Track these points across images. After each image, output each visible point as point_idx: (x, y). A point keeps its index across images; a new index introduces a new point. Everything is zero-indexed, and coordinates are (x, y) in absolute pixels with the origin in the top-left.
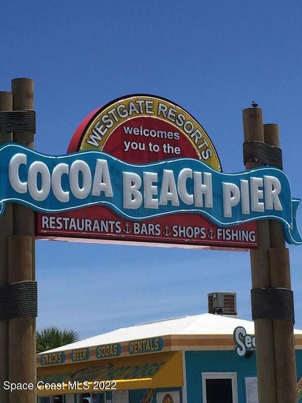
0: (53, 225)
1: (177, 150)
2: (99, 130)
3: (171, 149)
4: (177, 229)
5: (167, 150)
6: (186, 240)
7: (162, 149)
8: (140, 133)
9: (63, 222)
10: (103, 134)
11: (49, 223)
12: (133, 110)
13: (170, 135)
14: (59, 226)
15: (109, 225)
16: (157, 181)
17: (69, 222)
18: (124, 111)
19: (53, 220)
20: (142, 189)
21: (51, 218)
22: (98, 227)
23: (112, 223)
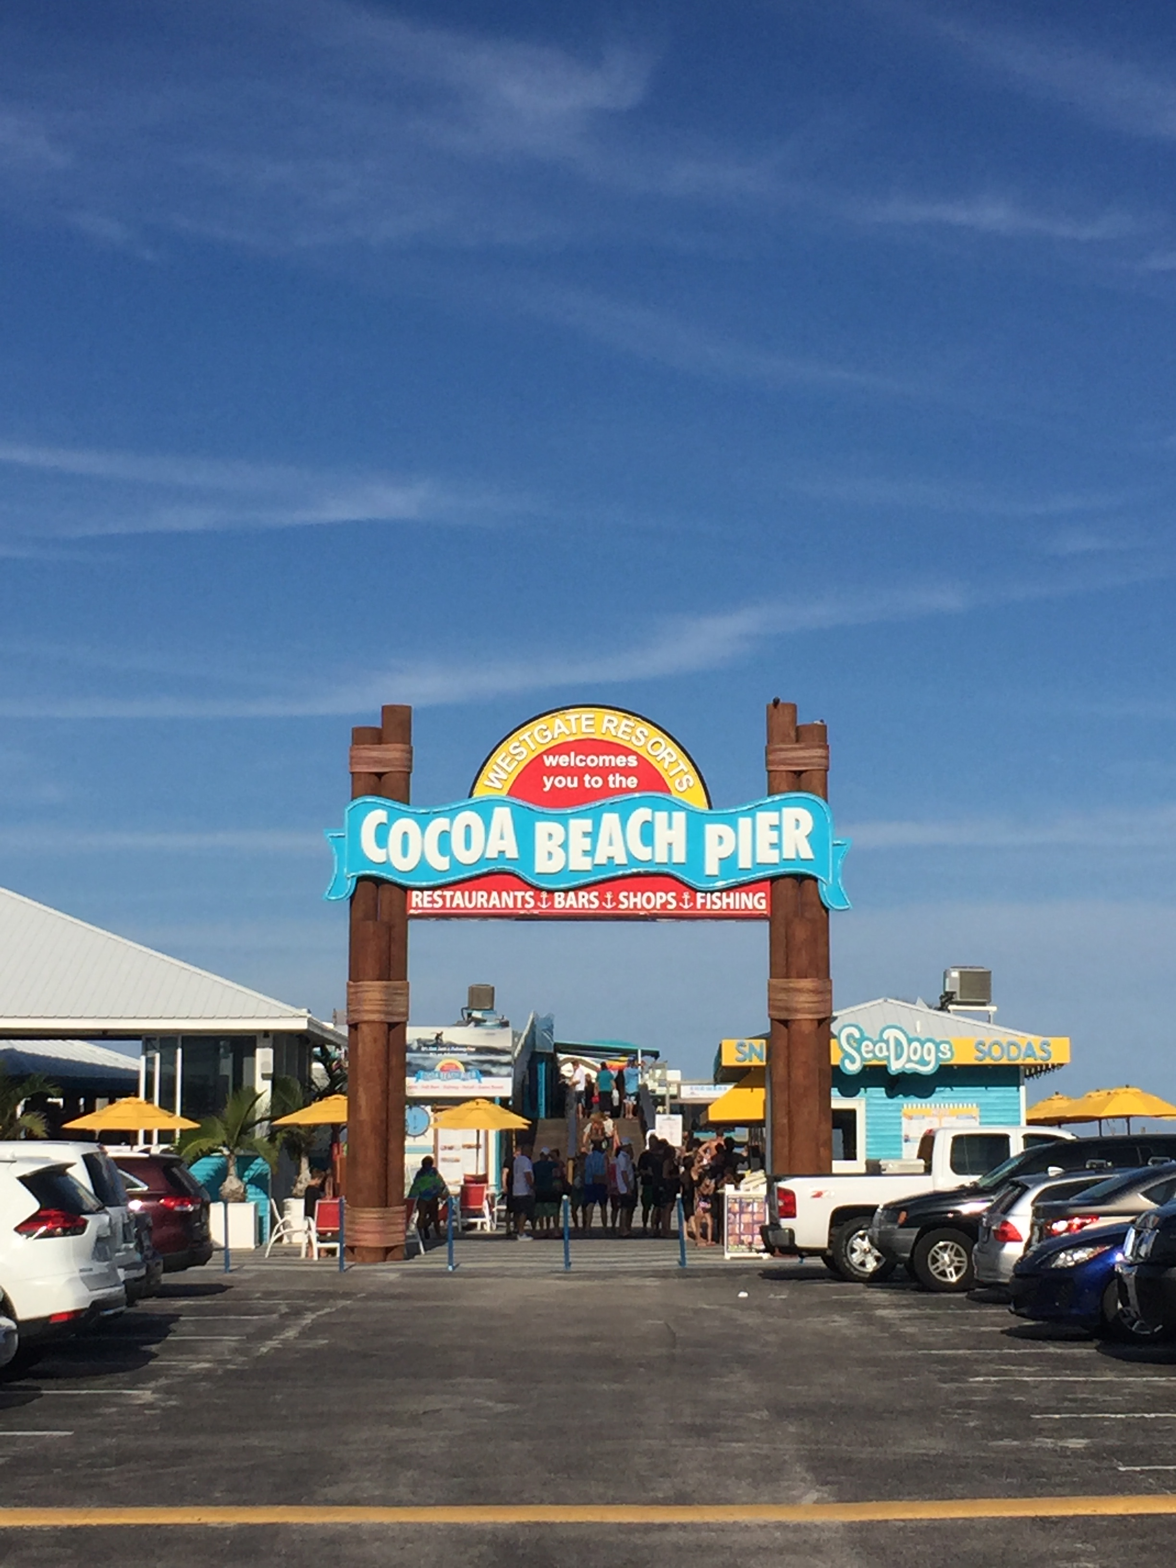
0: (429, 902)
1: (632, 782)
2: (504, 765)
3: (621, 782)
4: (627, 898)
5: (614, 782)
6: (642, 913)
7: (606, 782)
8: (569, 762)
9: (443, 897)
10: (509, 770)
11: (422, 900)
12: (560, 731)
13: (620, 761)
14: (437, 902)
15: (515, 898)
16: (590, 830)
17: (452, 898)
18: (545, 734)
19: (429, 896)
20: (564, 846)
21: (426, 893)
22: (497, 903)
23: (519, 894)
